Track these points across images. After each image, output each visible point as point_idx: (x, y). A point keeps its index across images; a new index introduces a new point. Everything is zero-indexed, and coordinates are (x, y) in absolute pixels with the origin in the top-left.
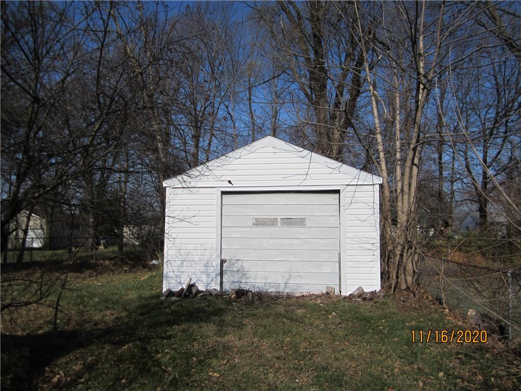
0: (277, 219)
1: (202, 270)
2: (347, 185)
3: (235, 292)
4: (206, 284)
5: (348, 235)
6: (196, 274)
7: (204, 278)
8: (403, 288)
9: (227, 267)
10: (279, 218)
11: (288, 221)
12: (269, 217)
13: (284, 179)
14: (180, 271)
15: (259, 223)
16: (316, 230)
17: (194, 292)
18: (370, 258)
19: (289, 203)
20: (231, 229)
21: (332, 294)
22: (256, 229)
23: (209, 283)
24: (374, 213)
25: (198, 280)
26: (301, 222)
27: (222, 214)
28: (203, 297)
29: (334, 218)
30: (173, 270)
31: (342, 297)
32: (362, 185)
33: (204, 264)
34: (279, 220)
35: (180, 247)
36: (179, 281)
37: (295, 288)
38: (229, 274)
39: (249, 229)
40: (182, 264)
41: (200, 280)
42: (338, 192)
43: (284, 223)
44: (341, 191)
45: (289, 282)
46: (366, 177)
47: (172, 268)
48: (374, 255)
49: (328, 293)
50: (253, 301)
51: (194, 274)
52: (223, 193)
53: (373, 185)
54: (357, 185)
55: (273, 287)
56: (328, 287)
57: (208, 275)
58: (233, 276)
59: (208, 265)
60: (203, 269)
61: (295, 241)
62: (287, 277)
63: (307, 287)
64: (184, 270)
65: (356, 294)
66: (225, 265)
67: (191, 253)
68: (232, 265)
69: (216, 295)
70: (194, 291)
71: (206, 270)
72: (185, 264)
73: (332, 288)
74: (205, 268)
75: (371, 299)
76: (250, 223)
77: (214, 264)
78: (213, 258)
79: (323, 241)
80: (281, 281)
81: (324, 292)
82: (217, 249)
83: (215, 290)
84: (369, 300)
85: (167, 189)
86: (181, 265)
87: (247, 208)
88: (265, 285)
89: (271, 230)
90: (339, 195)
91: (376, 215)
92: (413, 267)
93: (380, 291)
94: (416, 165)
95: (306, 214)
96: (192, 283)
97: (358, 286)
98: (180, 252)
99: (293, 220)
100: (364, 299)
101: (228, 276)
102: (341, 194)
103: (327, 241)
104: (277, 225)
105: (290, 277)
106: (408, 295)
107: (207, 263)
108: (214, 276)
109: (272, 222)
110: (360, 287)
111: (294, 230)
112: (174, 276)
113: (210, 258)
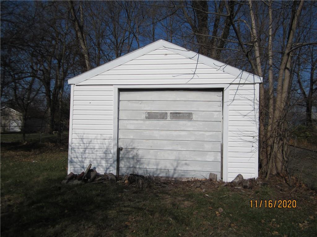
0: (167, 113)
1: (102, 157)
2: (231, 84)
3: (127, 179)
4: (105, 169)
5: (230, 128)
6: (97, 160)
7: (104, 163)
8: (274, 174)
9: (123, 154)
10: (169, 112)
11: (176, 115)
12: (160, 111)
13: (173, 78)
14: (83, 157)
15: (151, 116)
16: (201, 123)
17: (92, 177)
18: (249, 149)
19: (178, 99)
20: (126, 122)
21: (215, 180)
22: (148, 122)
23: (108, 167)
24: (254, 109)
25: (98, 165)
26: (188, 116)
27: (119, 108)
28: (100, 182)
29: (217, 113)
30: (77, 156)
31: (224, 185)
32: (244, 84)
33: (104, 151)
34: (169, 115)
35: (83, 136)
36: (82, 166)
37: (183, 174)
38: (125, 160)
39: (142, 122)
40: (85, 151)
41: (100, 166)
42: (221, 90)
43: (174, 116)
44: (225, 89)
45: (177, 169)
46: (247, 77)
47: (76, 155)
48: (253, 146)
49: (211, 180)
50: (142, 188)
51: (95, 160)
52: (120, 90)
53: (254, 84)
54: (239, 84)
55: (163, 172)
56: (211, 174)
57: (107, 161)
58: (129, 162)
59: (107, 153)
60: (102, 155)
61: (183, 133)
62: (175, 164)
63: (193, 173)
64: (86, 156)
65: (237, 182)
66: (121, 152)
67: (92, 142)
68: (128, 152)
69: (111, 179)
70: (93, 175)
71: (106, 156)
72: (87, 151)
73: (215, 175)
74: (104, 155)
75: (251, 188)
76: (144, 116)
77: (112, 151)
78: (111, 146)
79: (208, 134)
80: (171, 168)
81: (208, 178)
82: (114, 139)
83: (112, 174)
84: (249, 188)
85: (72, 86)
86: (83, 152)
87: (140, 104)
88: (156, 171)
89: (162, 122)
90: (223, 93)
91: (256, 111)
92: (283, 156)
93: (258, 178)
94: (288, 69)
95: (193, 109)
96: (92, 167)
97: (238, 174)
98: (83, 141)
99: (181, 114)
100: (245, 187)
101: (125, 162)
102: (225, 92)
103: (211, 133)
104: (167, 119)
105: (178, 164)
106: (280, 181)
107: (106, 151)
108: (112, 162)
109: (162, 116)
110: (240, 175)
111: (182, 123)
112: (78, 162)
113: (109, 146)
